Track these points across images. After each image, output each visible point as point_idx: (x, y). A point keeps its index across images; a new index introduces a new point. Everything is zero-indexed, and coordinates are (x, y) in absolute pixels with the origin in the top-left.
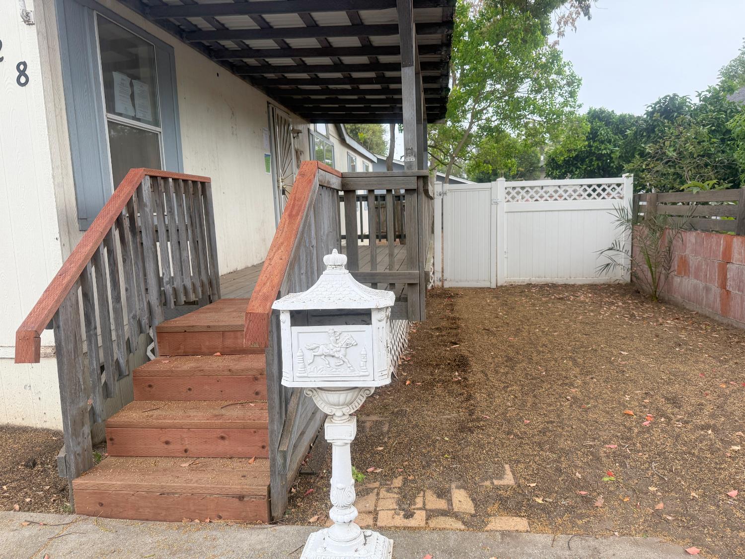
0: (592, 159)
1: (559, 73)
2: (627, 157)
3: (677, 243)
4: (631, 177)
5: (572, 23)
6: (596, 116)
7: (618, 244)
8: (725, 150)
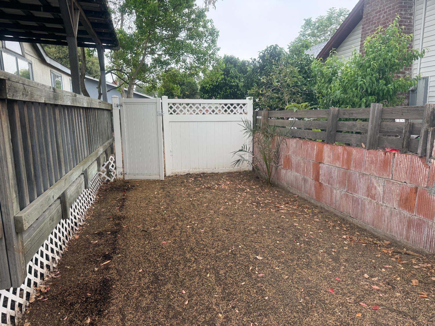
0: (227, 88)
1: (204, 27)
2: (248, 86)
3: (283, 146)
4: (252, 99)
5: (213, 3)
6: (229, 60)
7: (245, 147)
8: (306, 83)
